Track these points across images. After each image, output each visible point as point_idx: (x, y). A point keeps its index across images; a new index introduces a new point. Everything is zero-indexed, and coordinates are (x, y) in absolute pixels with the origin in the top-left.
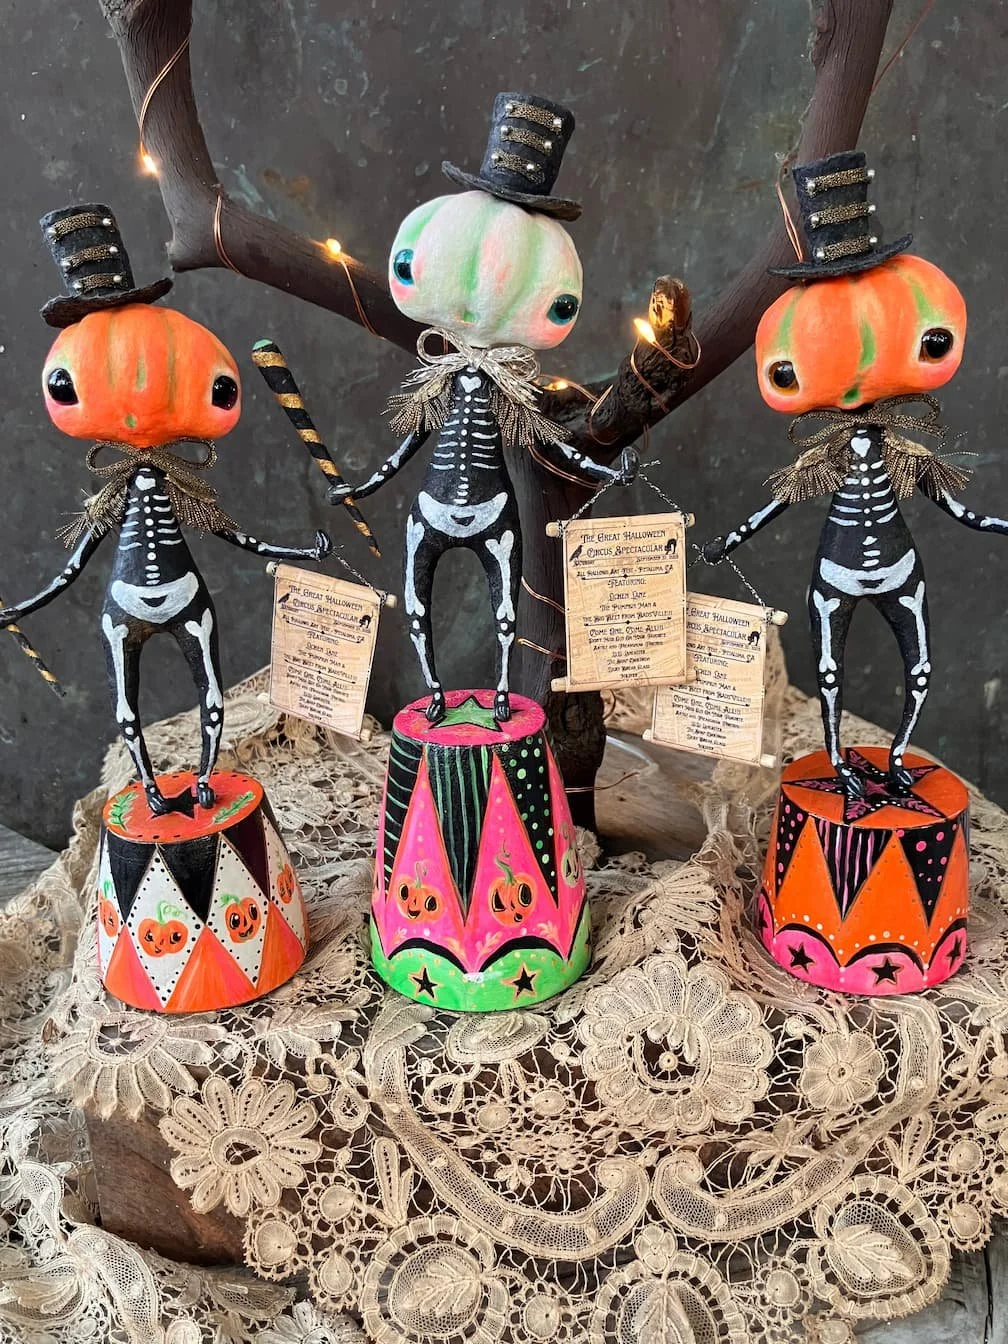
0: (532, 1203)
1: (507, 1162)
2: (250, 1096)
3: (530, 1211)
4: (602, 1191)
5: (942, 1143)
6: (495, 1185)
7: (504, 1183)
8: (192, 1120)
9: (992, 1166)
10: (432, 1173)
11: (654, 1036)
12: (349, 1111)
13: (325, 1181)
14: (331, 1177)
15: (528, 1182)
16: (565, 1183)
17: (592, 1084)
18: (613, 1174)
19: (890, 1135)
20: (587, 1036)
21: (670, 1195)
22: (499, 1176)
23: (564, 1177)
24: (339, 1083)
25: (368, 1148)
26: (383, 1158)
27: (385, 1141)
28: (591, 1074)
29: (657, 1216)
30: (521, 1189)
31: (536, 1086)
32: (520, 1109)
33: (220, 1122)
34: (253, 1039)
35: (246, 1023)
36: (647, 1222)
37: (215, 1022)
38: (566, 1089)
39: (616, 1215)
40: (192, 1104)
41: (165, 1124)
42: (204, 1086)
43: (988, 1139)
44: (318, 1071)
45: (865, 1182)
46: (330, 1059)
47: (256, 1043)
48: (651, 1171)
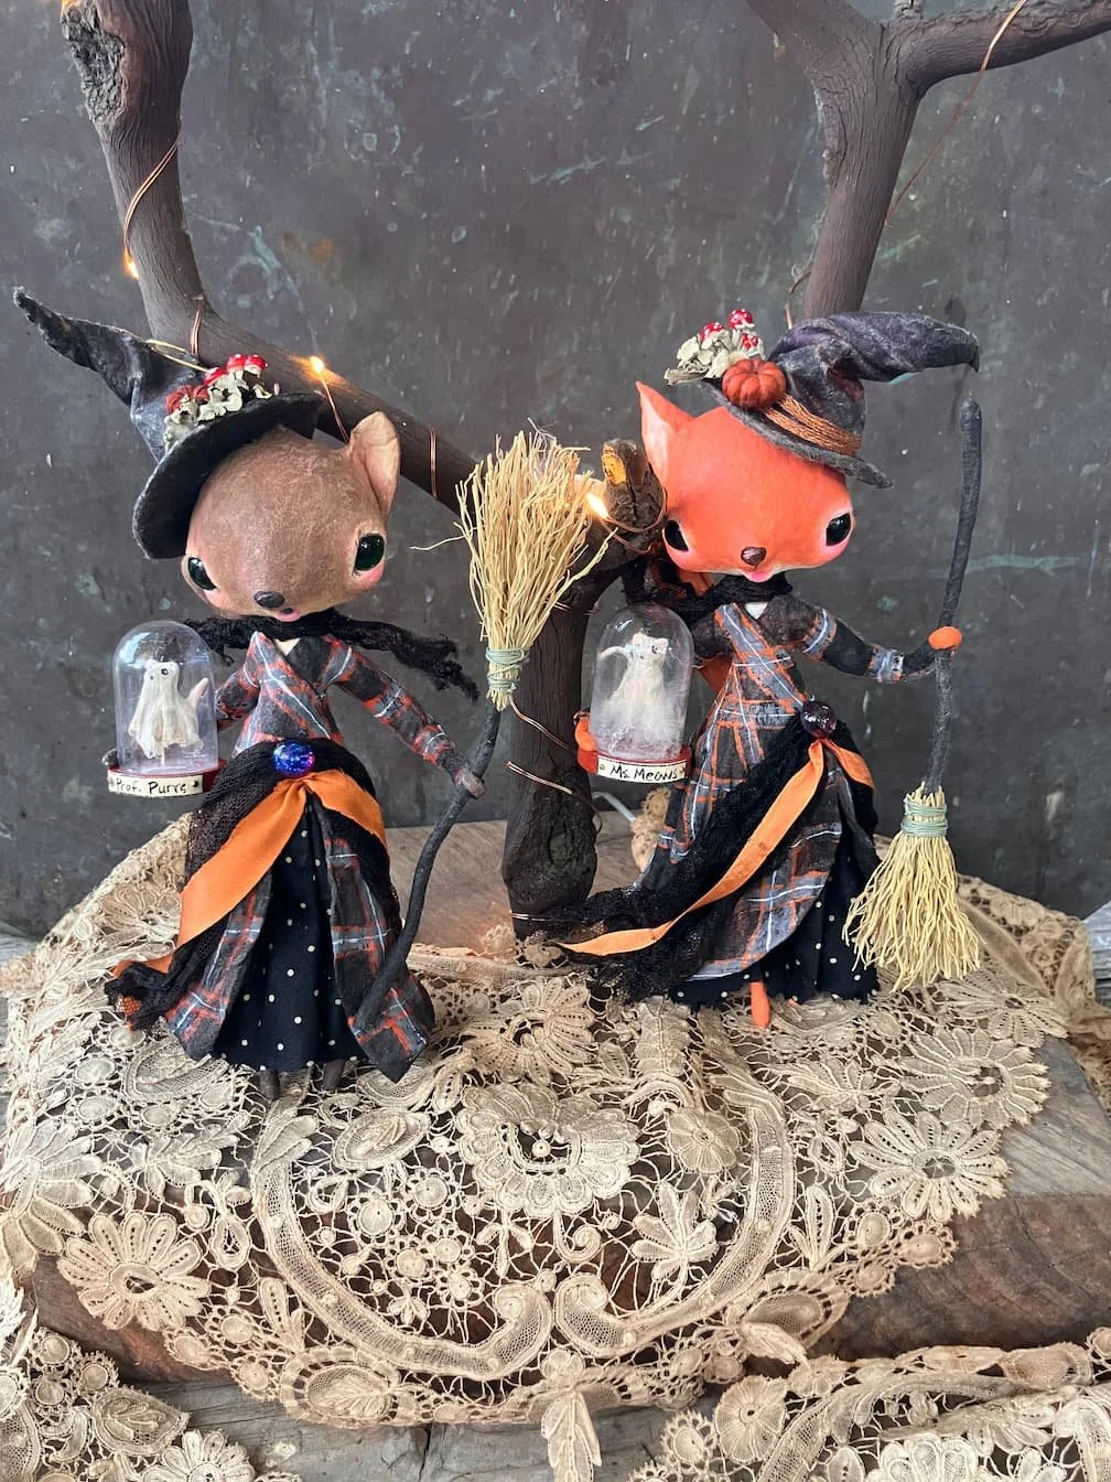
0: (431, 1334)
1: (398, 1293)
2: (133, 1230)
3: (430, 1342)
4: (502, 1322)
5: (846, 1221)
6: (390, 1320)
7: (398, 1317)
8: (85, 1259)
9: (901, 1235)
10: (323, 1311)
11: (526, 1128)
12: (230, 1248)
13: (221, 1312)
14: (227, 1309)
15: (423, 1315)
16: (461, 1315)
17: (469, 1167)
18: (511, 1302)
19: (793, 1223)
20: (464, 1125)
21: (573, 1319)
22: (393, 1310)
23: (460, 1309)
24: (218, 1214)
25: (254, 1288)
26: (271, 1298)
27: (270, 1281)
28: (468, 1157)
29: (563, 1341)
30: (416, 1322)
31: (417, 1176)
32: (402, 1205)
33: (113, 1258)
34: (131, 1170)
35: (121, 1151)
36: (553, 1347)
37: (89, 1152)
38: (447, 1175)
39: (521, 1342)
40: (82, 1244)
41: (62, 1264)
42: (90, 1225)
43: (891, 1206)
44: (196, 1200)
45: (777, 1278)
46: (207, 1185)
47: (134, 1175)
48: (550, 1296)
